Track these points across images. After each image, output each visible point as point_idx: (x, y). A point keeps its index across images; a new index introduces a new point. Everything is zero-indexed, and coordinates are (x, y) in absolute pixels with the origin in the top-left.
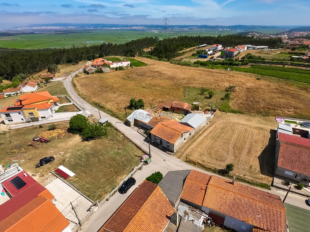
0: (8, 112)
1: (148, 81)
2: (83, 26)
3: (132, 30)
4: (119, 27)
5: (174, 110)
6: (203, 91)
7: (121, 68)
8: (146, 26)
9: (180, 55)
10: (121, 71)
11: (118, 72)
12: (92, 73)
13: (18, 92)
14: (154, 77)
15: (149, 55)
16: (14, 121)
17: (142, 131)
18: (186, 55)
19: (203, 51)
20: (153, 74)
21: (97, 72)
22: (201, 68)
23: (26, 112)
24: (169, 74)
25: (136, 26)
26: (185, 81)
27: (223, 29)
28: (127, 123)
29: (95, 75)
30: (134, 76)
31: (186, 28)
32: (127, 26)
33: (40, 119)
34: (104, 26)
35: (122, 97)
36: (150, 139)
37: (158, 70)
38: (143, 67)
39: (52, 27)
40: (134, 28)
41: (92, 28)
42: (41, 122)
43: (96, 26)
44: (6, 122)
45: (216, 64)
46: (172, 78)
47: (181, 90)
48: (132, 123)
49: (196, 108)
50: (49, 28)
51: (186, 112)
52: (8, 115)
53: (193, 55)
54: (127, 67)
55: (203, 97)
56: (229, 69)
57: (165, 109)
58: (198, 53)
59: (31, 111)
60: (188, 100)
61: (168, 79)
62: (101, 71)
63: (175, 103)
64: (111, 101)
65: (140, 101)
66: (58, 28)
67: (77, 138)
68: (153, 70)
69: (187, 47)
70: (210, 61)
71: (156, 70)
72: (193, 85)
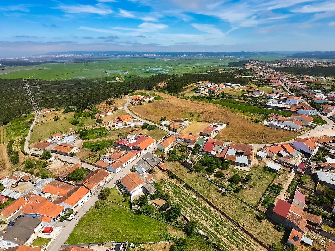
0: (117, 122)
1: (166, 109)
2: (98, 53)
3: (143, 57)
4: (132, 54)
5: (178, 121)
6: (190, 113)
7: (150, 102)
8: (156, 53)
9: (184, 90)
10: (151, 103)
11: (149, 104)
12: (137, 105)
13: (106, 115)
14: (169, 107)
15: (164, 90)
16: (119, 126)
17: (167, 128)
18: (188, 91)
19: (198, 88)
20: (168, 105)
21: (139, 104)
22: (194, 101)
23: (124, 122)
24: (176, 105)
25: (148, 53)
26: (184, 109)
27: (227, 56)
28: (161, 125)
29: (139, 106)
30: (159, 106)
31: (193, 55)
32: (139, 53)
33: (128, 125)
34: (118, 53)
35: (156, 117)
36: (169, 129)
37: (171, 102)
38: (163, 100)
39: (69, 55)
40: (145, 55)
41: (106, 56)
42: (128, 126)
43: (110, 53)
44: (116, 126)
45: (204, 97)
46: (178, 107)
47: (182, 113)
48: (163, 125)
49: (186, 120)
50: (67, 55)
51: (182, 122)
52: (117, 123)
53: (192, 91)
54: (153, 100)
55: (190, 116)
56: (208, 102)
57: (174, 121)
58: (195, 89)
59: (125, 122)
60: (183, 118)
61: (176, 108)
62: (141, 104)
63: (178, 119)
64: (152, 118)
65: (165, 118)
66: (75, 55)
67: (146, 130)
68: (168, 102)
69: (189, 84)
70: (200, 96)
71: (169, 102)
72: (187, 111)
